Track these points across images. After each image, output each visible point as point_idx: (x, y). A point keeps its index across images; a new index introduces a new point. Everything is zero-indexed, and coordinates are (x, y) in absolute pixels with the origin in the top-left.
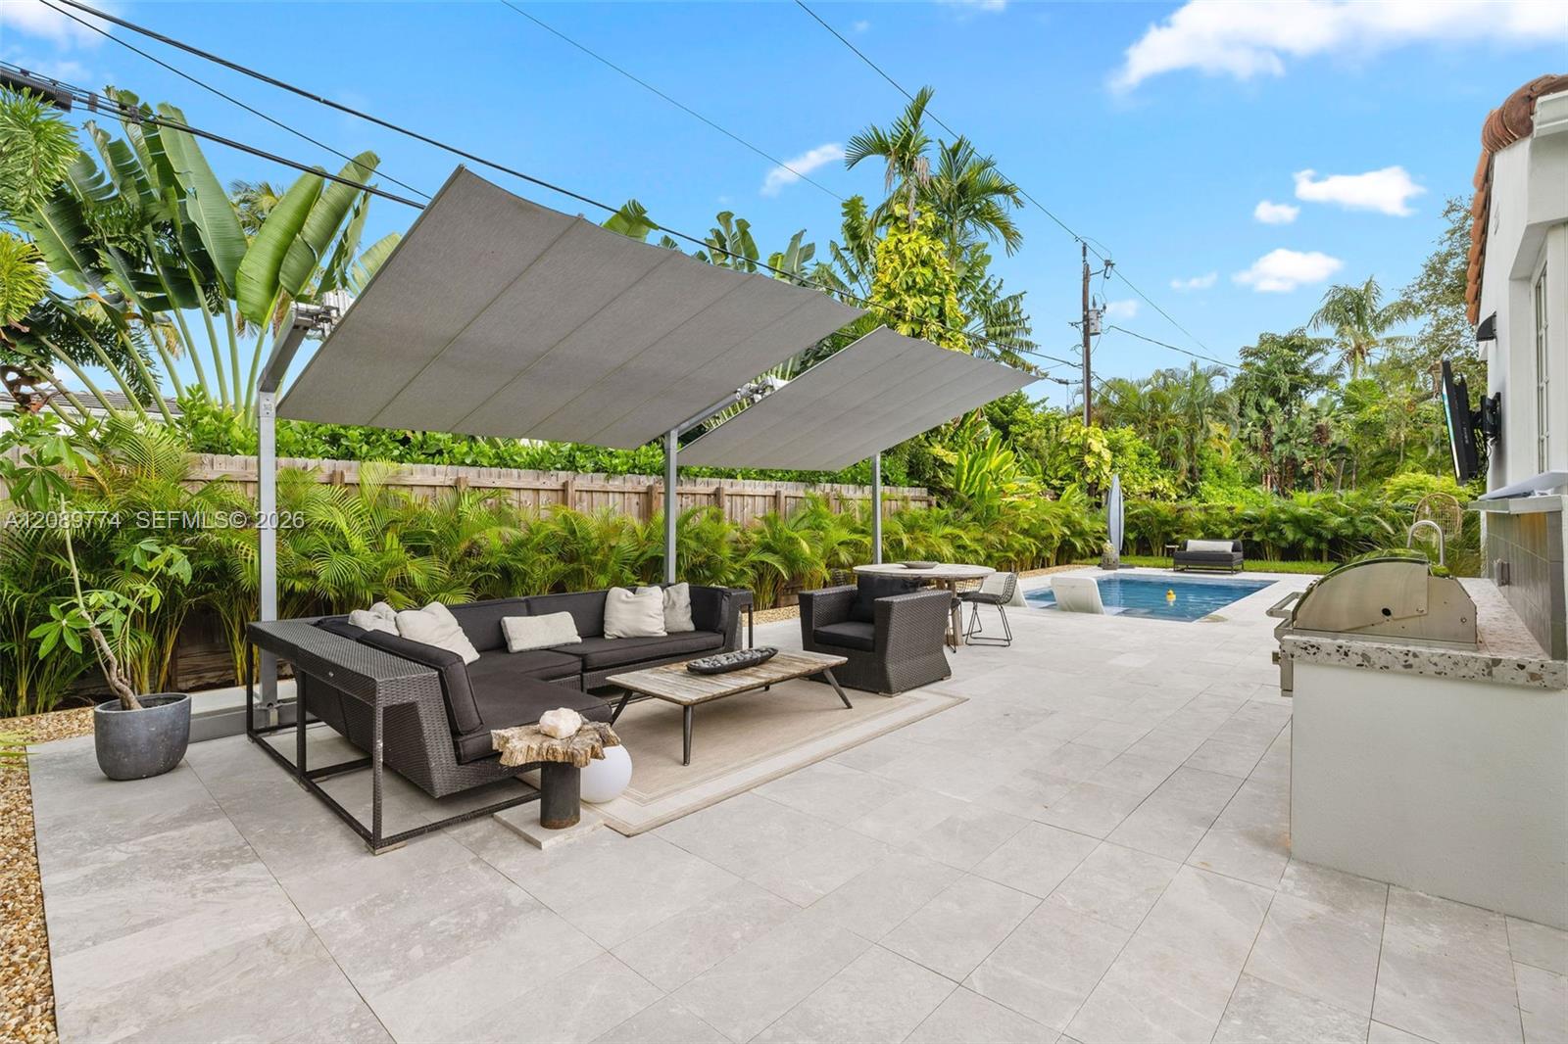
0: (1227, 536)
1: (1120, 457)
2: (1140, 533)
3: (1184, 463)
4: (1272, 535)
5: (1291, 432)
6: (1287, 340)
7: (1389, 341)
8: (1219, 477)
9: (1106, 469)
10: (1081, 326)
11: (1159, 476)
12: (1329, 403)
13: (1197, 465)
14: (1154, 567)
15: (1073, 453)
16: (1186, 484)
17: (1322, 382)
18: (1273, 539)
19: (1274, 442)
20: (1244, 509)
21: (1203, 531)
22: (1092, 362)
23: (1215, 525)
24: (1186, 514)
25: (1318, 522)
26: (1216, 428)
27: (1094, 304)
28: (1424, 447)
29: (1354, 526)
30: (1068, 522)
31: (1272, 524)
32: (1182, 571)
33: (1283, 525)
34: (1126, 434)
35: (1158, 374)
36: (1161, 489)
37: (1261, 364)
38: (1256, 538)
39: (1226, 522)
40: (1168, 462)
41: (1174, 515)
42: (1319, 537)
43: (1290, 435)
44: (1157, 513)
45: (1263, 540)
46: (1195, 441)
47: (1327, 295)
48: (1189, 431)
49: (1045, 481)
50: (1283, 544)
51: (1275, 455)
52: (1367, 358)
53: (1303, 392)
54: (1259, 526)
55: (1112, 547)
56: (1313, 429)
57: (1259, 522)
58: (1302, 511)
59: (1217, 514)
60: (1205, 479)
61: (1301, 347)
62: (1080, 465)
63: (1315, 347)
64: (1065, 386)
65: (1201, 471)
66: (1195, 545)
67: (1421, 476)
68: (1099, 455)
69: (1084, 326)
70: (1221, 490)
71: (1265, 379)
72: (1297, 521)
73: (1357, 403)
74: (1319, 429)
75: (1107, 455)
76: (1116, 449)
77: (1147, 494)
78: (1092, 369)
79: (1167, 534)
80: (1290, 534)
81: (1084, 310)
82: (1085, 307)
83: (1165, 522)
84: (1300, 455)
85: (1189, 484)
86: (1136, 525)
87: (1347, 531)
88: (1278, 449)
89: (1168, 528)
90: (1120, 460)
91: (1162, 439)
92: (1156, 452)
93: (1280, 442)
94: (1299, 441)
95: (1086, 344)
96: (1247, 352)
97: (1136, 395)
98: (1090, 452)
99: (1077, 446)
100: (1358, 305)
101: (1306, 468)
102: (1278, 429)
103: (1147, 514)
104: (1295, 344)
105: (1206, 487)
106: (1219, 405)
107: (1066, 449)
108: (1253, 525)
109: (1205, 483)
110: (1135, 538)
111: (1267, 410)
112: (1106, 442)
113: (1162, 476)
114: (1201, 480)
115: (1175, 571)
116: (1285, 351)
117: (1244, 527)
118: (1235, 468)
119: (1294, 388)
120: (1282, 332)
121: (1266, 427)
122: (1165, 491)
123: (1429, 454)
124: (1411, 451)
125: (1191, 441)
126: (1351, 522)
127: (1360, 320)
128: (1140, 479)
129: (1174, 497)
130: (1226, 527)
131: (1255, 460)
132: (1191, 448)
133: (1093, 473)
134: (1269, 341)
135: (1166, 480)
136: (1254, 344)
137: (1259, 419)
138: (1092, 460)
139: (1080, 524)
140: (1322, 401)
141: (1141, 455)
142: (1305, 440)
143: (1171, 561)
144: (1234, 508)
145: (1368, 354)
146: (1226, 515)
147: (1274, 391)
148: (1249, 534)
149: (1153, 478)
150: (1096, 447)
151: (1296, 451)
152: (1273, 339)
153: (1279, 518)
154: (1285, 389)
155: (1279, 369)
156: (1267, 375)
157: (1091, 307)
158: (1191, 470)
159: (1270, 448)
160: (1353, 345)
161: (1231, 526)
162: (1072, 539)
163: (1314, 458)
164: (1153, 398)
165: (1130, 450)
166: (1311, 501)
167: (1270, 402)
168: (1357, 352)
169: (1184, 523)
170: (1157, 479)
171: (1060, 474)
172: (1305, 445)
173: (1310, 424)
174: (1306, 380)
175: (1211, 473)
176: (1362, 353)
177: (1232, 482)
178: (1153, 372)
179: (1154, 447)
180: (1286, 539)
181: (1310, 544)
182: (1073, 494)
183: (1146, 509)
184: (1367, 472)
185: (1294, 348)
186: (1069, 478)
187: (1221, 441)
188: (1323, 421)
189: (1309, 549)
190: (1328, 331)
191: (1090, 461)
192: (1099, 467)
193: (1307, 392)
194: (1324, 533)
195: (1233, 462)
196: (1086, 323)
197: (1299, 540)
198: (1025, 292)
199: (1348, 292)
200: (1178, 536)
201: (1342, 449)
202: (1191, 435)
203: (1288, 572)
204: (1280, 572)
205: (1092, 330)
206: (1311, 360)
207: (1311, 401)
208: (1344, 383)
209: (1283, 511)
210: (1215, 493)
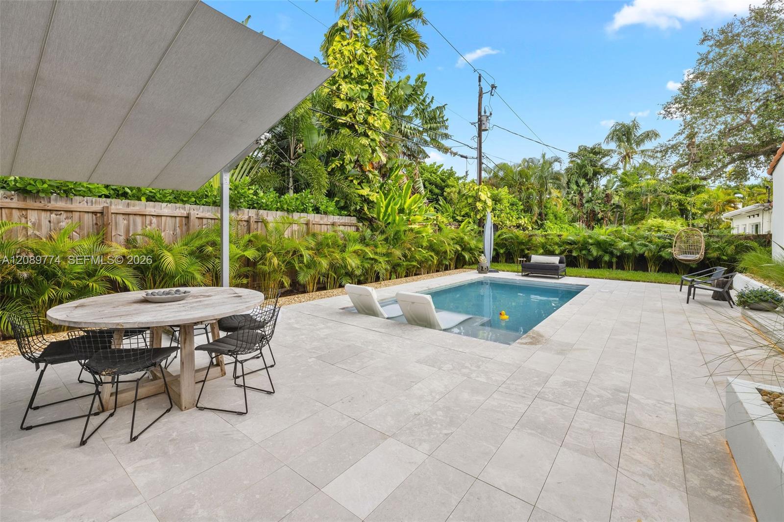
0: (557, 252)
1: (499, 205)
2: (507, 249)
3: (536, 210)
4: (584, 252)
5: (593, 196)
6: (592, 149)
7: (642, 151)
8: (556, 219)
9: (489, 210)
10: (477, 125)
11: (522, 217)
12: (612, 182)
13: (543, 211)
15: (470, 201)
16: (537, 222)
17: (609, 172)
18: (585, 255)
19: (584, 202)
20: (567, 236)
21: (543, 249)
22: (482, 146)
23: (550, 245)
24: (534, 238)
25: (611, 245)
26: (555, 193)
27: (485, 112)
28: (659, 205)
29: (634, 248)
30: (460, 242)
31: (584, 246)
32: (527, 275)
33: (590, 246)
34: (504, 192)
35: (525, 160)
36: (523, 224)
37: (579, 161)
38: (574, 254)
39: (557, 244)
40: (528, 210)
41: (527, 239)
42: (611, 253)
43: (593, 198)
44: (517, 237)
45: (578, 256)
46: (542, 198)
47: (613, 126)
48: (539, 192)
49: (452, 217)
50: (590, 258)
51: (585, 208)
52: (631, 160)
53: (599, 177)
54: (576, 246)
55: (484, 259)
56: (604, 195)
57: (576, 244)
58: (602, 238)
59: (552, 239)
60: (548, 219)
61: (599, 153)
62: (474, 208)
63: (607, 153)
64: (465, 159)
65: (546, 215)
66: (536, 258)
67: (658, 221)
68: (485, 202)
69: (479, 125)
70: (556, 226)
71: (581, 169)
72: (599, 244)
73: (626, 182)
74: (607, 196)
75: (490, 202)
76: (496, 200)
77: (514, 226)
78: (483, 151)
79: (523, 250)
80: (595, 252)
81: (479, 115)
82: (480, 113)
83: (522, 243)
84: (597, 209)
85: (539, 222)
86: (505, 244)
87: (628, 251)
88: (586, 205)
89: (523, 247)
90: (498, 206)
91: (524, 196)
92: (521, 203)
93: (587, 202)
94: (596, 202)
95: (480, 136)
96: (572, 155)
97: (512, 171)
98: (480, 200)
99: (472, 196)
100: (628, 132)
101: (600, 216)
102: (587, 195)
103: (512, 238)
104: (596, 152)
105: (548, 224)
106: (556, 177)
107: (466, 199)
108: (573, 246)
109: (548, 221)
110: (505, 252)
111: (581, 185)
112: (489, 195)
113: (524, 217)
114: (546, 220)
115: (523, 275)
116: (591, 155)
117: (567, 247)
118: (564, 214)
119: (595, 174)
120: (590, 145)
121: (581, 194)
122: (525, 225)
123: (662, 210)
124: (653, 208)
125: (540, 198)
126: (632, 245)
127: (629, 140)
128: (511, 218)
129: (530, 229)
130: (556, 247)
131: (574, 211)
132: (540, 201)
133: (481, 213)
134: (583, 150)
135: (526, 219)
136: (576, 151)
137: (577, 190)
138: (481, 205)
139: (469, 244)
140: (609, 181)
141: (512, 205)
142: (600, 201)
143: (521, 269)
144: (562, 235)
145: (632, 158)
146: (557, 239)
147: (585, 176)
148: (570, 251)
149: (518, 218)
150: (483, 197)
151: (595, 207)
152: (585, 149)
153: (588, 242)
154: (590, 174)
155: (588, 164)
156: (581, 167)
157: (483, 113)
158: (540, 214)
159: (582, 205)
160: (625, 153)
161: (560, 246)
162: (463, 253)
163: (604, 211)
164: (521, 174)
165: (505, 201)
166: (608, 231)
167: (582, 181)
168: (626, 157)
169: (532, 244)
170: (521, 218)
171: (462, 213)
172: (600, 204)
173: (603, 193)
174: (601, 170)
175: (551, 216)
176: (629, 157)
177: (562, 222)
178: (522, 159)
179: (520, 200)
180: (592, 255)
181: (607, 258)
182: (469, 226)
183: (511, 235)
184: (630, 218)
185: (596, 153)
186: (467, 215)
187: (556, 198)
188: (608, 192)
189: (605, 261)
190: (613, 146)
191: (479, 205)
192: (484, 209)
193: (601, 177)
194: (615, 251)
195: (563, 211)
196: (479, 123)
197: (600, 256)
198: (446, 105)
199: (623, 125)
200: (529, 252)
201: (618, 206)
202: (541, 194)
203: (594, 278)
204: (589, 277)
205: (483, 128)
206: (604, 160)
207: (603, 181)
208: (620, 172)
209: (590, 237)
210: (552, 227)
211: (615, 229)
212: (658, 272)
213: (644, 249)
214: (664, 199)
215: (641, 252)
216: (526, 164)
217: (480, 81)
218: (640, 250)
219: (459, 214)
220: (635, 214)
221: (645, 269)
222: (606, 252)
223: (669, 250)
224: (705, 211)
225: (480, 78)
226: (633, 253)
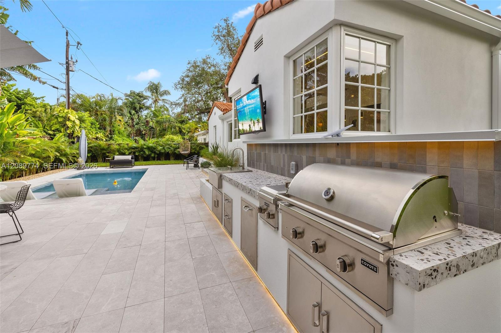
0: (127, 154)
1: (83, 124)
2: (93, 154)
3: (108, 128)
4: (142, 153)
5: (139, 121)
6: (138, 94)
7: (163, 100)
8: (119, 134)
9: (77, 128)
10: (65, 66)
11: (99, 132)
12: (149, 114)
13: (112, 129)
14: (101, 167)
15: (60, 120)
16: (108, 136)
17: (148, 108)
18: (142, 154)
19: (135, 124)
20: (132, 144)
21: (118, 152)
22: (70, 82)
23: (123, 150)
24: (112, 146)
25: (155, 148)
26: (119, 118)
27: (72, 58)
28: (171, 129)
29: (165, 149)
30: (58, 150)
31: (142, 149)
32: (112, 168)
33: (145, 150)
34: (86, 115)
35: (98, 95)
36: (99, 137)
37: (131, 100)
38: (137, 154)
39: (126, 149)
40: (102, 128)
41: (107, 147)
42: (155, 153)
43: (139, 122)
44: (100, 146)
45: (138, 155)
46: (112, 121)
47: (149, 83)
48: (110, 117)
49: (44, 131)
50: (145, 156)
51: (135, 128)
52: (158, 103)
53: (142, 110)
54: (137, 150)
55: (82, 160)
56: (145, 121)
57: (137, 149)
58: (151, 145)
59: (123, 146)
60: (115, 134)
61: (142, 97)
62: (64, 125)
63: (146, 98)
64: (57, 89)
65: (113, 131)
66: (118, 157)
67: (171, 136)
68: (74, 122)
69: (67, 66)
70: (120, 138)
71: (132, 105)
72: (149, 148)
73: (156, 115)
74: (147, 121)
75: (78, 122)
76: (81, 120)
77: (94, 138)
78: (70, 85)
79: (104, 154)
80: (147, 152)
81: (66, 59)
82: (67, 58)
83: (103, 149)
84: (142, 129)
85: (110, 136)
86: (91, 150)
87: (163, 151)
88: (136, 126)
89: (104, 152)
90: (83, 125)
91: (100, 119)
92: (98, 123)
93: (136, 124)
94: (141, 124)
95: (68, 74)
96: (126, 95)
97: (89, 101)
98: (69, 120)
99: (62, 117)
100: (156, 88)
101: (143, 133)
102: (136, 121)
103: (96, 146)
104: (140, 95)
105: (115, 137)
106: (120, 109)
107: (57, 118)
108: (136, 150)
109: (115, 135)
110: (90, 156)
111: (133, 114)
112: (77, 117)
113: (100, 132)
114: (113, 134)
115: (110, 168)
116: (138, 97)
117: (132, 150)
118: (124, 131)
119: (140, 108)
120: (137, 91)
121: (132, 119)
122: (101, 138)
123: (172, 131)
124: (168, 129)
125: (111, 121)
126: (164, 148)
127: (157, 93)
128: (91, 133)
129: (104, 140)
130: (126, 151)
131: (130, 129)
133: (71, 129)
134: (132, 94)
135: (101, 134)
136: (129, 93)
137: (130, 117)
138: (70, 124)
139: (65, 151)
140: (148, 113)
141: (92, 124)
142: (143, 124)
143: (108, 164)
144: (129, 144)
145: (158, 102)
146: (126, 146)
147: (135, 109)
148: (134, 153)
149: (97, 133)
150: (72, 118)
151: (141, 127)
152: (134, 93)
153: (144, 147)
154: (138, 108)
155: (136, 102)
156: (132, 103)
157: (70, 59)
158: (110, 131)
159: (133, 126)
160: (155, 99)
161: (128, 150)
162: (61, 158)
163: (146, 130)
164: (96, 103)
165: (87, 121)
166: (153, 142)
167: (133, 112)
168: (156, 101)
169: (111, 149)
170: (98, 133)
171: (53, 129)
172: (143, 126)
173: (145, 120)
174: (143, 107)
175: (117, 132)
176: (157, 102)
177: (123, 136)
178: (96, 94)
179: (97, 121)
180: (146, 154)
181: (153, 155)
182: (61, 138)
183: (95, 144)
184: (158, 135)
185: (140, 96)
186: (58, 131)
187: (120, 122)
188: (148, 119)
189: (152, 157)
190: (148, 94)
191: (69, 124)
192: (74, 126)
193: (143, 110)
194: (156, 151)
195: (123, 129)
196: (67, 65)
197: (150, 154)
198: (33, 42)
199: (154, 84)
200: (109, 154)
201: (152, 128)
202: (111, 118)
203: (149, 165)
204: (146, 165)
205: (70, 69)
206: (145, 101)
207: (145, 113)
208: (153, 109)
209: (144, 145)
210: (119, 139)
211: (156, 140)
212: (174, 160)
213: (169, 149)
214: (173, 125)
215: (168, 151)
216: (99, 98)
217: (67, 35)
218: (167, 150)
219: (49, 129)
220: (161, 132)
221: (169, 159)
222: (152, 152)
223: (178, 150)
224: (189, 132)
225: (67, 33)
226: (165, 152)
